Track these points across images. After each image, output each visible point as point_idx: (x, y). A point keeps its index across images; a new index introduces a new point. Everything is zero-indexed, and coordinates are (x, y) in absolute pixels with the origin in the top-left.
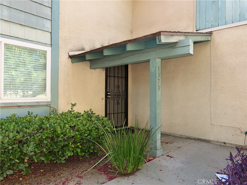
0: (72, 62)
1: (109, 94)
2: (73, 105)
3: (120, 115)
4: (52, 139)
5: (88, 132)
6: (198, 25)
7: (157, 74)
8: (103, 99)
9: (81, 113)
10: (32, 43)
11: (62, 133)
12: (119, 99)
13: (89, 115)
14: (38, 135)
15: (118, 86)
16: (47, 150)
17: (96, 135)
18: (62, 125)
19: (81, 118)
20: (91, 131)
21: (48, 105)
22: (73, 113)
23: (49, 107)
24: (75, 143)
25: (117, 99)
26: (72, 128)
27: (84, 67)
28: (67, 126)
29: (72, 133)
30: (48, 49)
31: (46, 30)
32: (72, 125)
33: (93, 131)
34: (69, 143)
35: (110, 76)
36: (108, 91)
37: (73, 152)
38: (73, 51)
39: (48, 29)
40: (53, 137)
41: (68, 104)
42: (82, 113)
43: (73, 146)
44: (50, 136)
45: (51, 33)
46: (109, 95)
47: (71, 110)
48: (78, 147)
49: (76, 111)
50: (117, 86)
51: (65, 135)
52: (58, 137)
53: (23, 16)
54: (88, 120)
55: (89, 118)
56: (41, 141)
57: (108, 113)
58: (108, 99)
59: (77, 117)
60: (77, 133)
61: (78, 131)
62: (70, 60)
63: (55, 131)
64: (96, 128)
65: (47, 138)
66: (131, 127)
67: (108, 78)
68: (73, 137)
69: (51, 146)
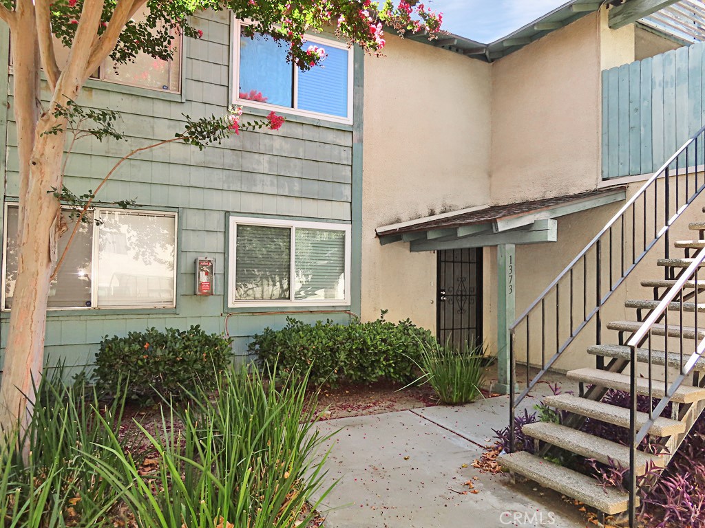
0: (382, 244)
1: (444, 293)
2: (384, 312)
3: (465, 333)
4: (362, 350)
5: (403, 348)
6: (605, 169)
7: (508, 269)
8: (432, 302)
9: (394, 325)
10: (326, 222)
11: (372, 345)
12: (463, 302)
13: (406, 327)
14: (348, 344)
15: (462, 278)
16: (357, 362)
17: (414, 352)
18: (372, 337)
19: (395, 330)
20: (407, 346)
21: (347, 311)
22: (383, 323)
23: (348, 315)
24: (387, 359)
25: (460, 302)
26: (383, 340)
27: (400, 250)
28: (378, 337)
29: (383, 347)
30: (347, 228)
31: (344, 199)
32: (384, 337)
33: (410, 347)
34: (380, 358)
35: (445, 262)
36: (442, 288)
37: (384, 371)
38: (383, 225)
39: (347, 198)
40: (363, 349)
41: (375, 309)
42: (396, 325)
43: (384, 363)
44: (360, 346)
45: (351, 203)
46: (444, 296)
47: (380, 319)
48: (390, 365)
49: (387, 321)
50: (460, 279)
51: (376, 348)
52: (368, 349)
53: (316, 186)
54: (404, 333)
55: (406, 331)
56: (351, 351)
57: (442, 327)
58: (442, 303)
59: (389, 329)
60: (389, 347)
61: (391, 346)
62: (378, 240)
63: (365, 342)
64: (414, 345)
65: (357, 349)
66: (490, 357)
67: (443, 264)
68: (384, 352)
69: (361, 358)
